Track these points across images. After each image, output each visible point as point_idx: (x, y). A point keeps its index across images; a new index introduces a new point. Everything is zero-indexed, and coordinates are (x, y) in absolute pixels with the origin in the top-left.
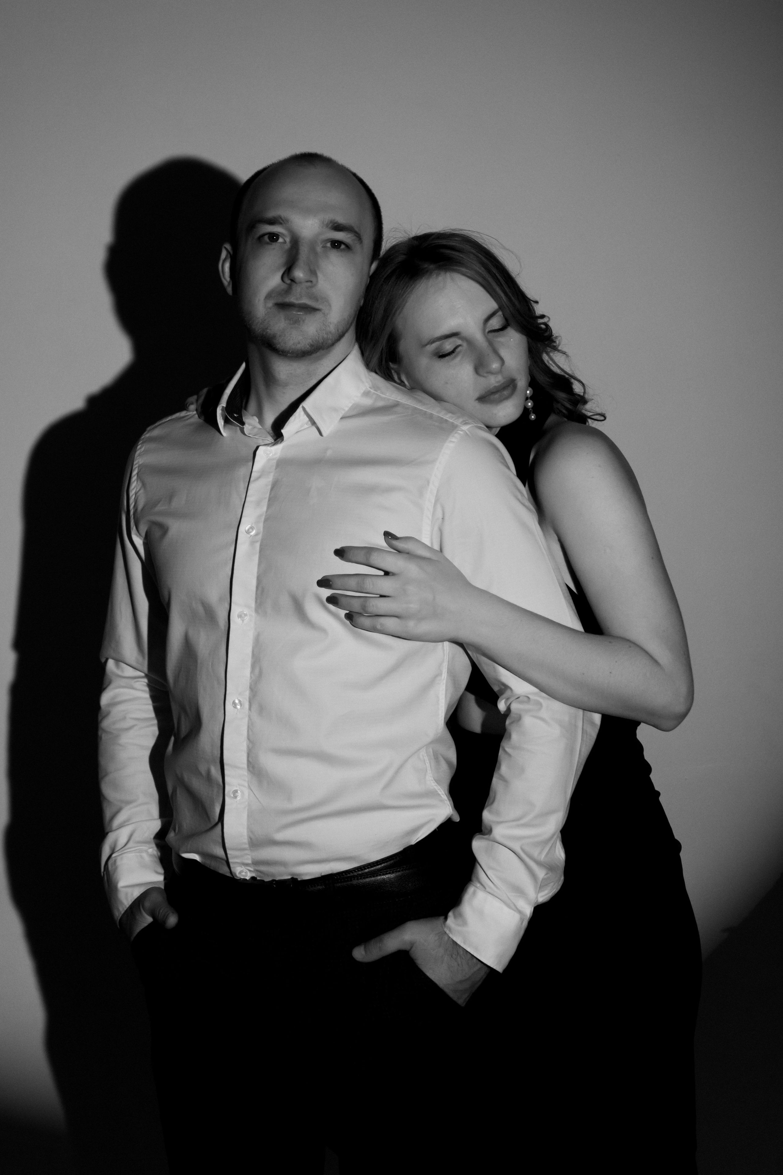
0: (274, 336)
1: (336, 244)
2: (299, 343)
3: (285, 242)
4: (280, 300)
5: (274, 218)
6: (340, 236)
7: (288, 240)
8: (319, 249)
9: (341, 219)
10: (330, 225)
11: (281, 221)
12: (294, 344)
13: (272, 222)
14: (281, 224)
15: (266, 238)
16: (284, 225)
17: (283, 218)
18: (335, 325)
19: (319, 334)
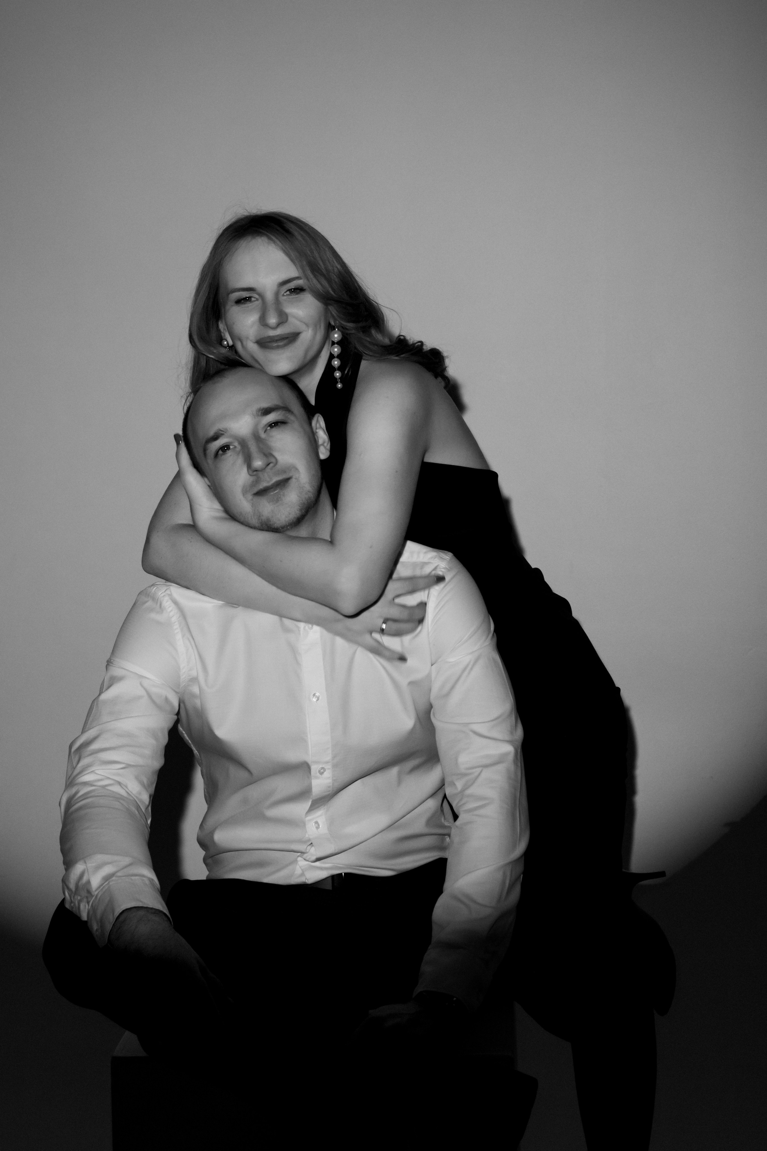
0: (268, 520)
1: (274, 425)
2: (290, 514)
3: (235, 447)
4: (256, 490)
5: (216, 433)
6: (272, 417)
7: (236, 444)
8: (263, 435)
9: (265, 405)
10: (260, 413)
11: (222, 433)
12: (286, 517)
13: (216, 438)
14: (223, 434)
15: (220, 452)
16: (226, 434)
17: (222, 430)
18: (309, 483)
19: (301, 498)
